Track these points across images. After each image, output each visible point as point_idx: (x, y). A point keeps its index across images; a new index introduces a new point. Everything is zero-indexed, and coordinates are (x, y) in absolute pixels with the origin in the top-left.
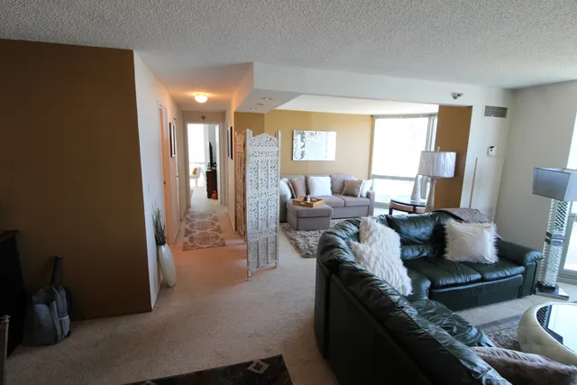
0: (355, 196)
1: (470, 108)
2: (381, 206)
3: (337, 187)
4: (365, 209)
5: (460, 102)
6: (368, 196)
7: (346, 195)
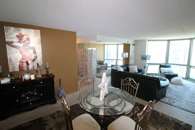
0: (103, 64)
1: (130, 44)
2: (109, 67)
3: (98, 63)
4: (106, 68)
5: (129, 43)
6: (106, 64)
7: (101, 64)
